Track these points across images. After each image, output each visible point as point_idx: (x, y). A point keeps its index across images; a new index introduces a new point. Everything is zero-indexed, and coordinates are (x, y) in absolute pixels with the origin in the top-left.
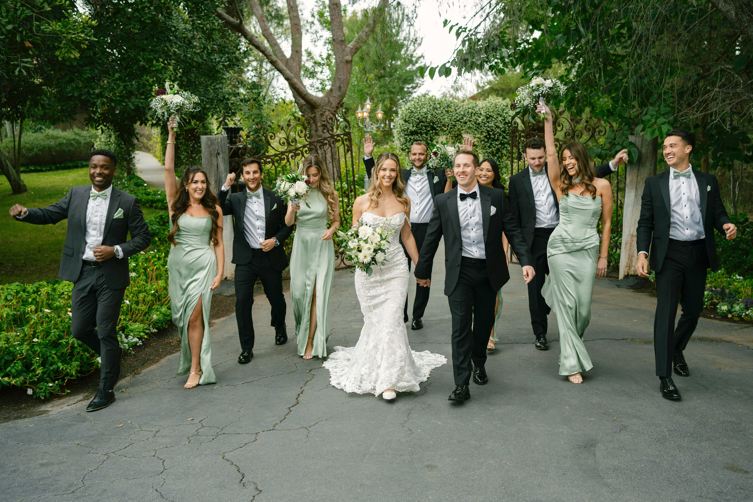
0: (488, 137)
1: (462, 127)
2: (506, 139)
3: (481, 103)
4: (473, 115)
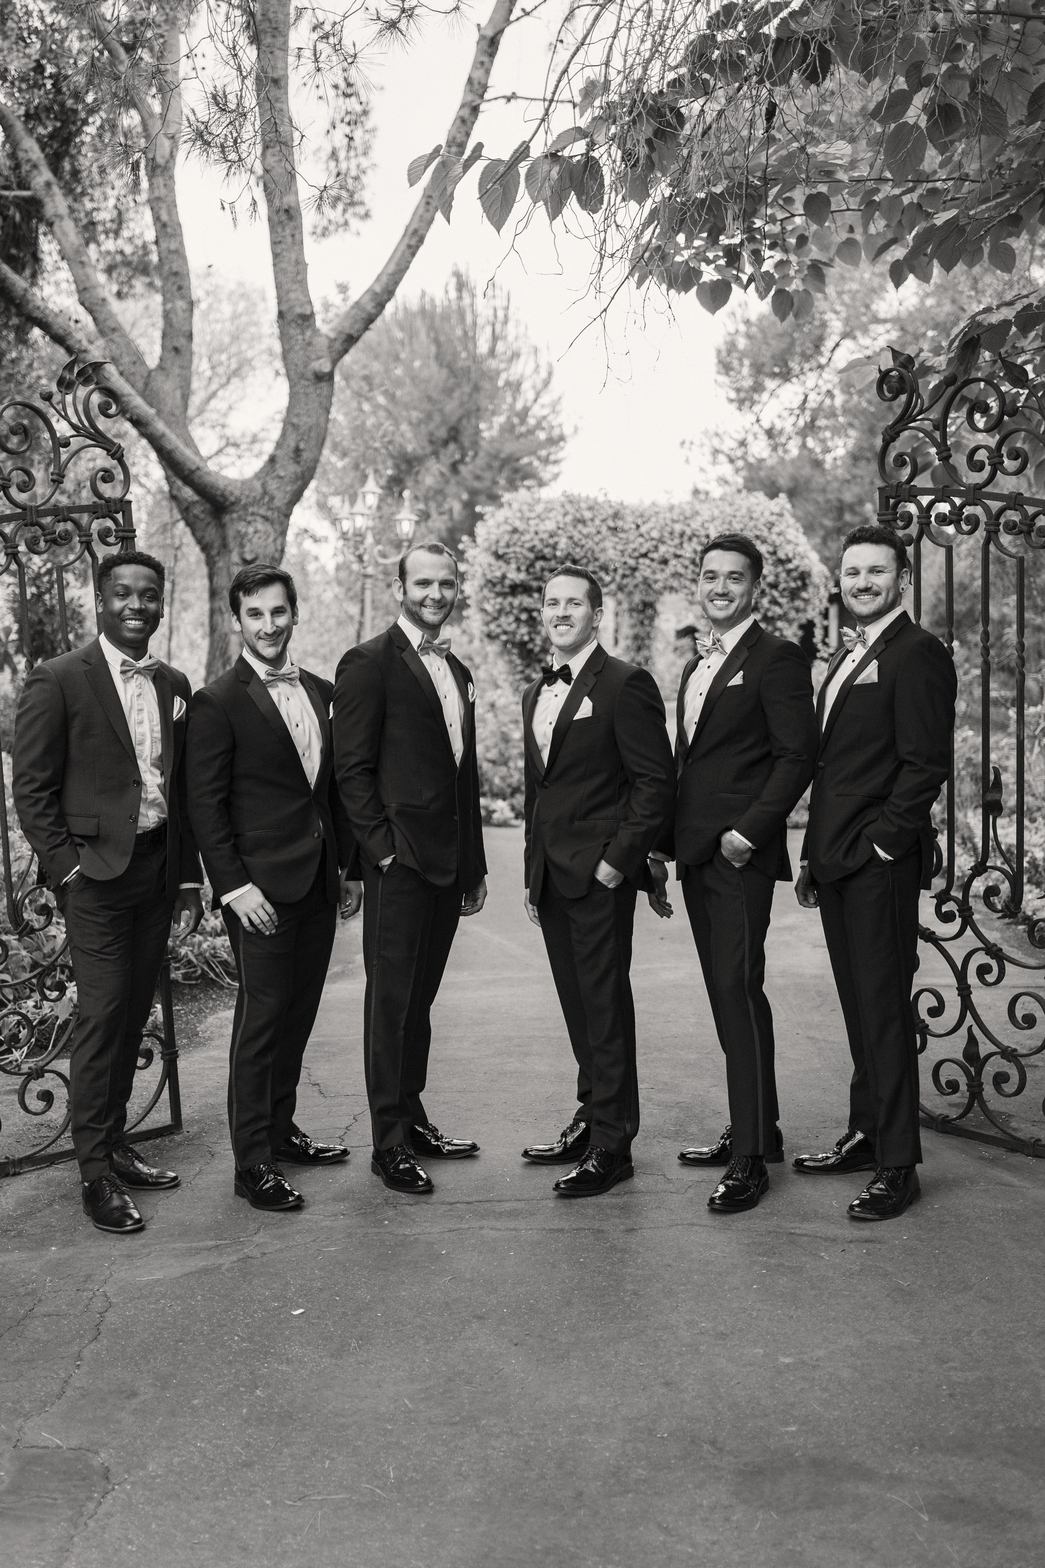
2: (780, 605)
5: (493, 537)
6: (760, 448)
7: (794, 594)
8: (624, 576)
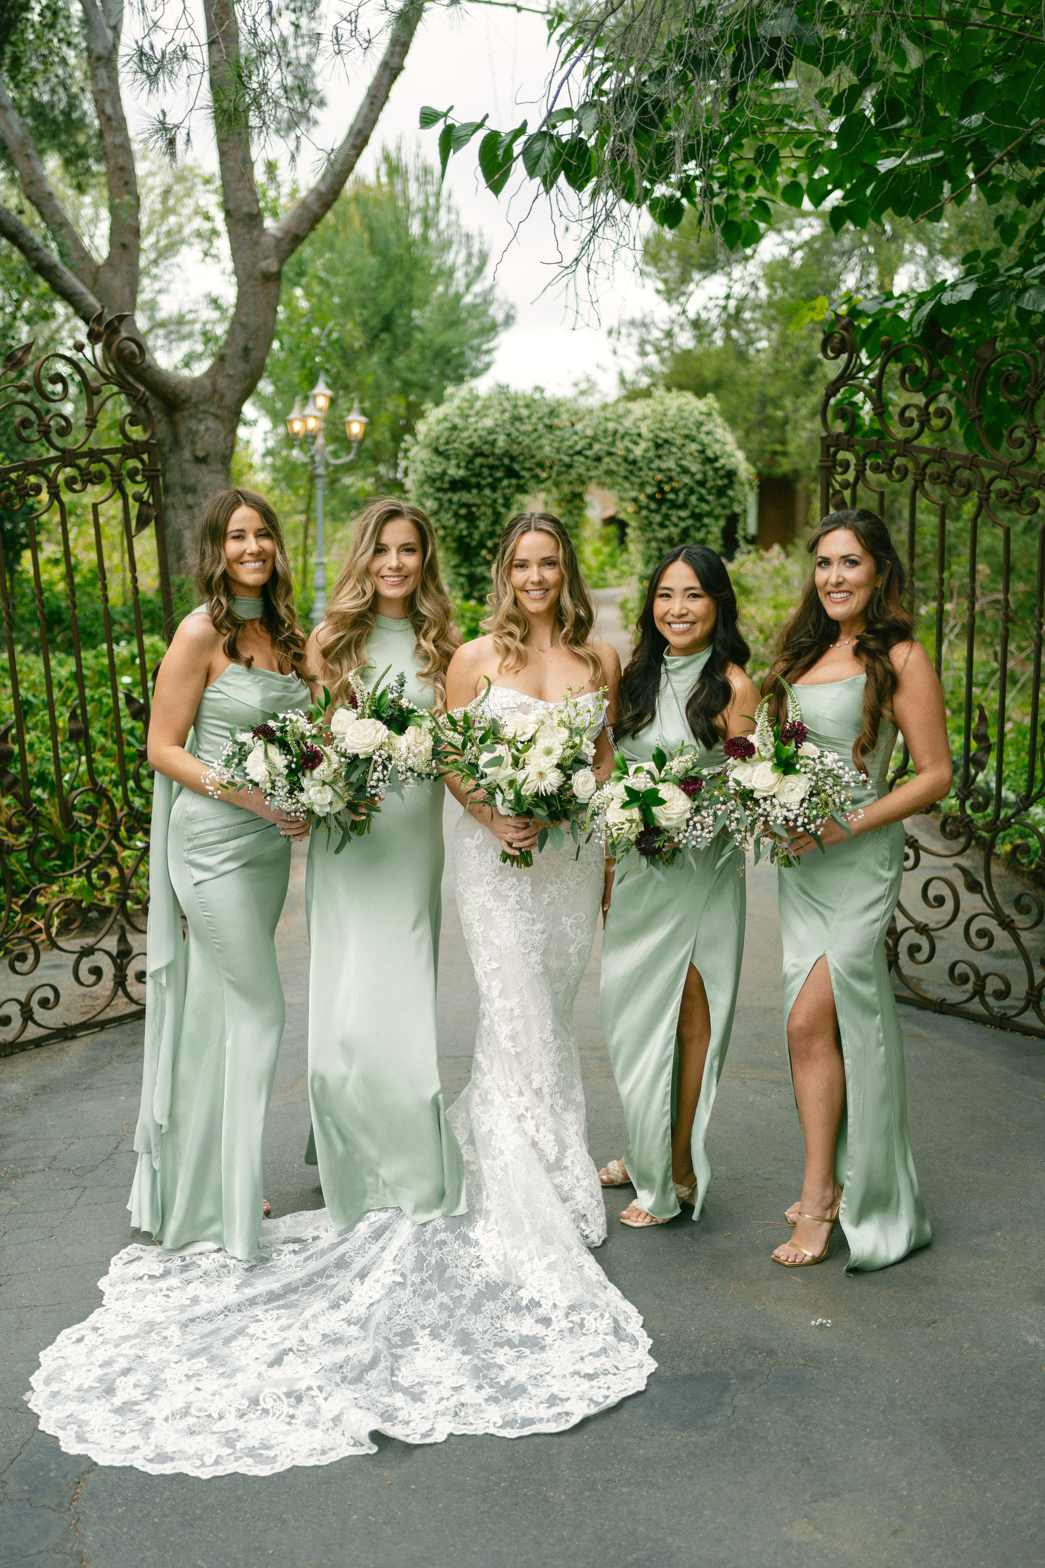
0: (660, 499)
1: (588, 470)
2: (707, 502)
3: (639, 408)
4: (618, 436)
5: (434, 434)
6: (685, 340)
7: (721, 492)
8: (559, 474)
